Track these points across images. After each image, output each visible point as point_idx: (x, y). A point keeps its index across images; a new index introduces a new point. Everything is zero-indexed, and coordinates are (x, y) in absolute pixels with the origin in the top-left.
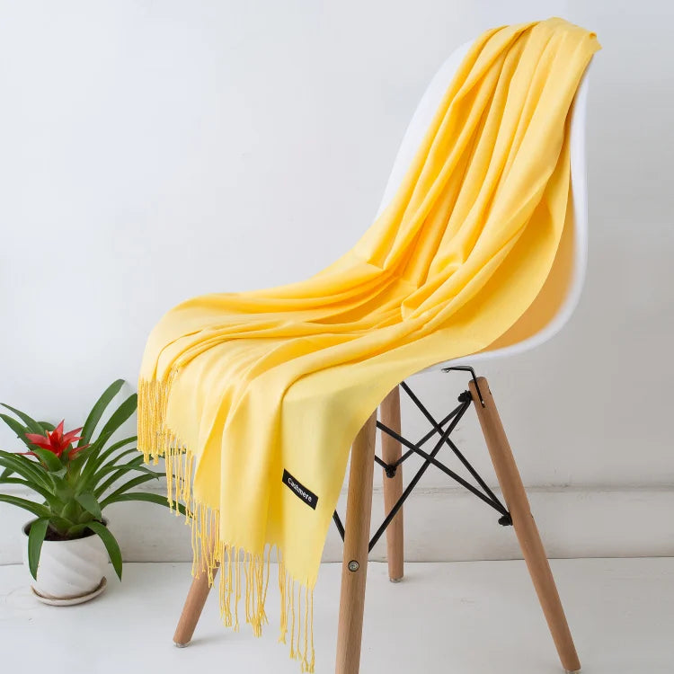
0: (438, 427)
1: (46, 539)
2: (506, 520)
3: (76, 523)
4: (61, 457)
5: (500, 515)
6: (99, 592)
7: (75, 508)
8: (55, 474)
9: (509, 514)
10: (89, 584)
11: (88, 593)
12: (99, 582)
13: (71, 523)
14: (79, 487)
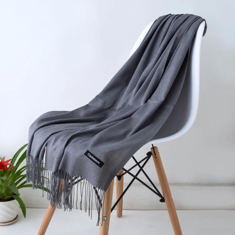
0: (138, 164)
2: (162, 200)
3: (8, 195)
4: (3, 171)
5: (160, 198)
6: (15, 221)
7: (8, 190)
8: (2, 178)
9: (164, 198)
10: (12, 217)
11: (12, 221)
12: (15, 217)
13: (7, 195)
14: (10, 182)
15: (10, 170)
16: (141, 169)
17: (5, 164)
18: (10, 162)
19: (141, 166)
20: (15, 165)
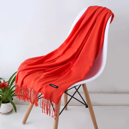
1: (2, 103)
2: (87, 107)
4: (4, 88)
16: (77, 90)
18: (7, 84)
19: (77, 89)
20: (10, 85)
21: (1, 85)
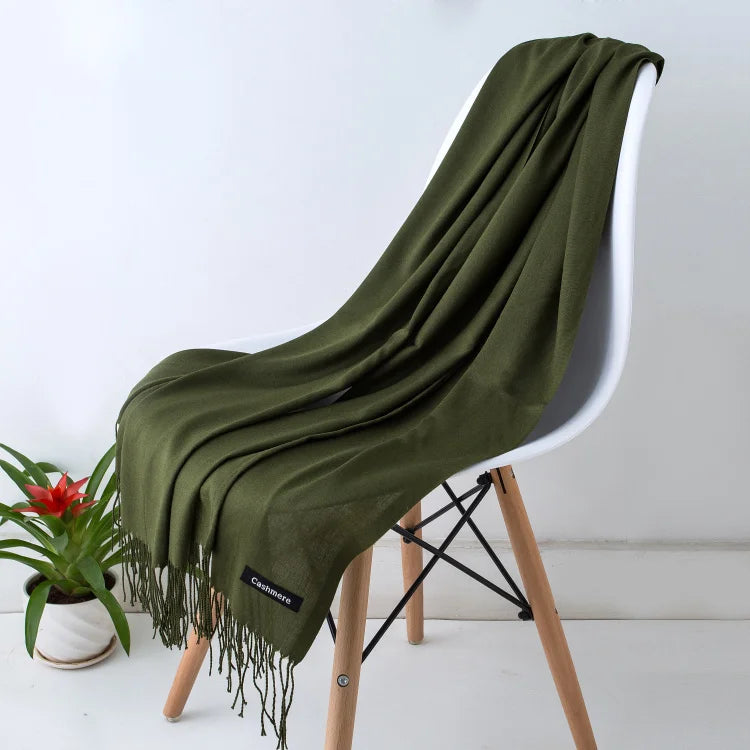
0: (457, 502)
2: (527, 614)
3: (81, 583)
4: (63, 517)
7: (77, 571)
9: (530, 608)
11: (95, 657)
12: (107, 643)
13: (78, 583)
14: (84, 546)
15: (84, 511)
16: (466, 516)
17: (70, 494)
19: (466, 509)
21: (45, 501)
